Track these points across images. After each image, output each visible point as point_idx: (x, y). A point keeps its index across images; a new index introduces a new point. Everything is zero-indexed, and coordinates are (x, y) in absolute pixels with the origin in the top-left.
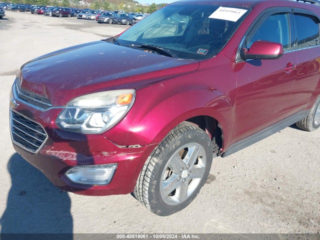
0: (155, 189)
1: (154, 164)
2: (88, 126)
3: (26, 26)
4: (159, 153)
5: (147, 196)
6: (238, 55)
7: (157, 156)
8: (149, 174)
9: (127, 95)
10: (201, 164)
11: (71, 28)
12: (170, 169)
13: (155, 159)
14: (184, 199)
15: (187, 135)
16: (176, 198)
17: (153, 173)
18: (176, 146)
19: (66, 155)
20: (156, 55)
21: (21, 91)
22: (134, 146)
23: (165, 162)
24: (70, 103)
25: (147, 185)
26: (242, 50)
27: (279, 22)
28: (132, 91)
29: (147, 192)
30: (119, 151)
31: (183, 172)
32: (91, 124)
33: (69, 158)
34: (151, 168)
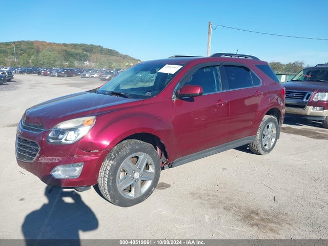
0: (112, 183)
1: (110, 165)
2: (66, 140)
3: (32, 87)
4: (114, 158)
5: (107, 188)
6: (174, 95)
7: (112, 160)
8: (107, 172)
9: (91, 119)
10: (152, 170)
11: (71, 86)
12: (125, 172)
13: (111, 162)
14: (138, 196)
15: (136, 146)
16: (132, 195)
17: (109, 171)
18: (126, 153)
19: (51, 159)
20: (119, 97)
21: (25, 123)
22: (94, 151)
23: (119, 164)
24: (55, 127)
25: (106, 179)
26: (177, 92)
27: (214, 72)
28: (94, 117)
29: (106, 185)
30: (85, 154)
31: (136, 174)
32: (67, 139)
33: (53, 161)
34: (109, 168)
